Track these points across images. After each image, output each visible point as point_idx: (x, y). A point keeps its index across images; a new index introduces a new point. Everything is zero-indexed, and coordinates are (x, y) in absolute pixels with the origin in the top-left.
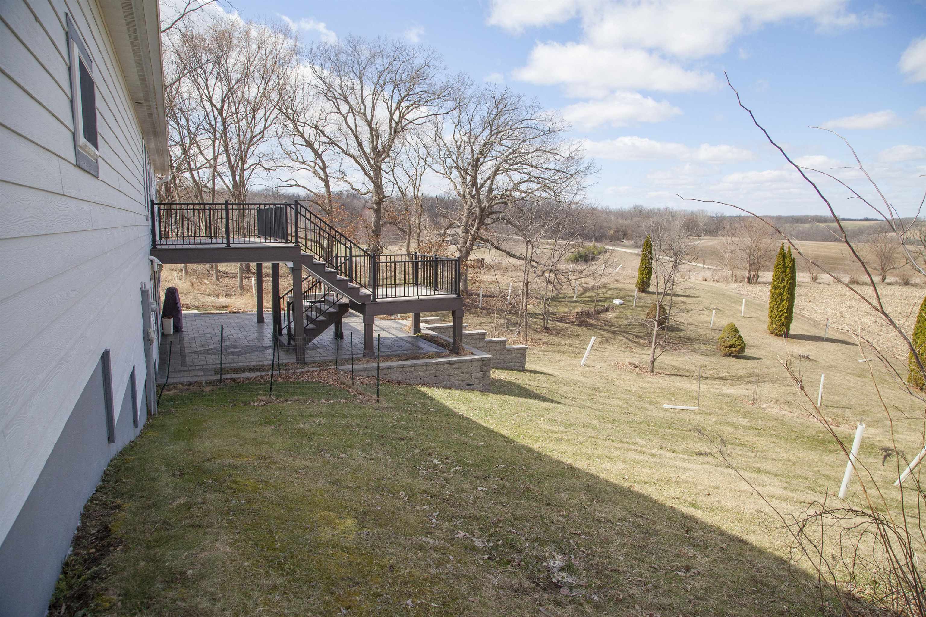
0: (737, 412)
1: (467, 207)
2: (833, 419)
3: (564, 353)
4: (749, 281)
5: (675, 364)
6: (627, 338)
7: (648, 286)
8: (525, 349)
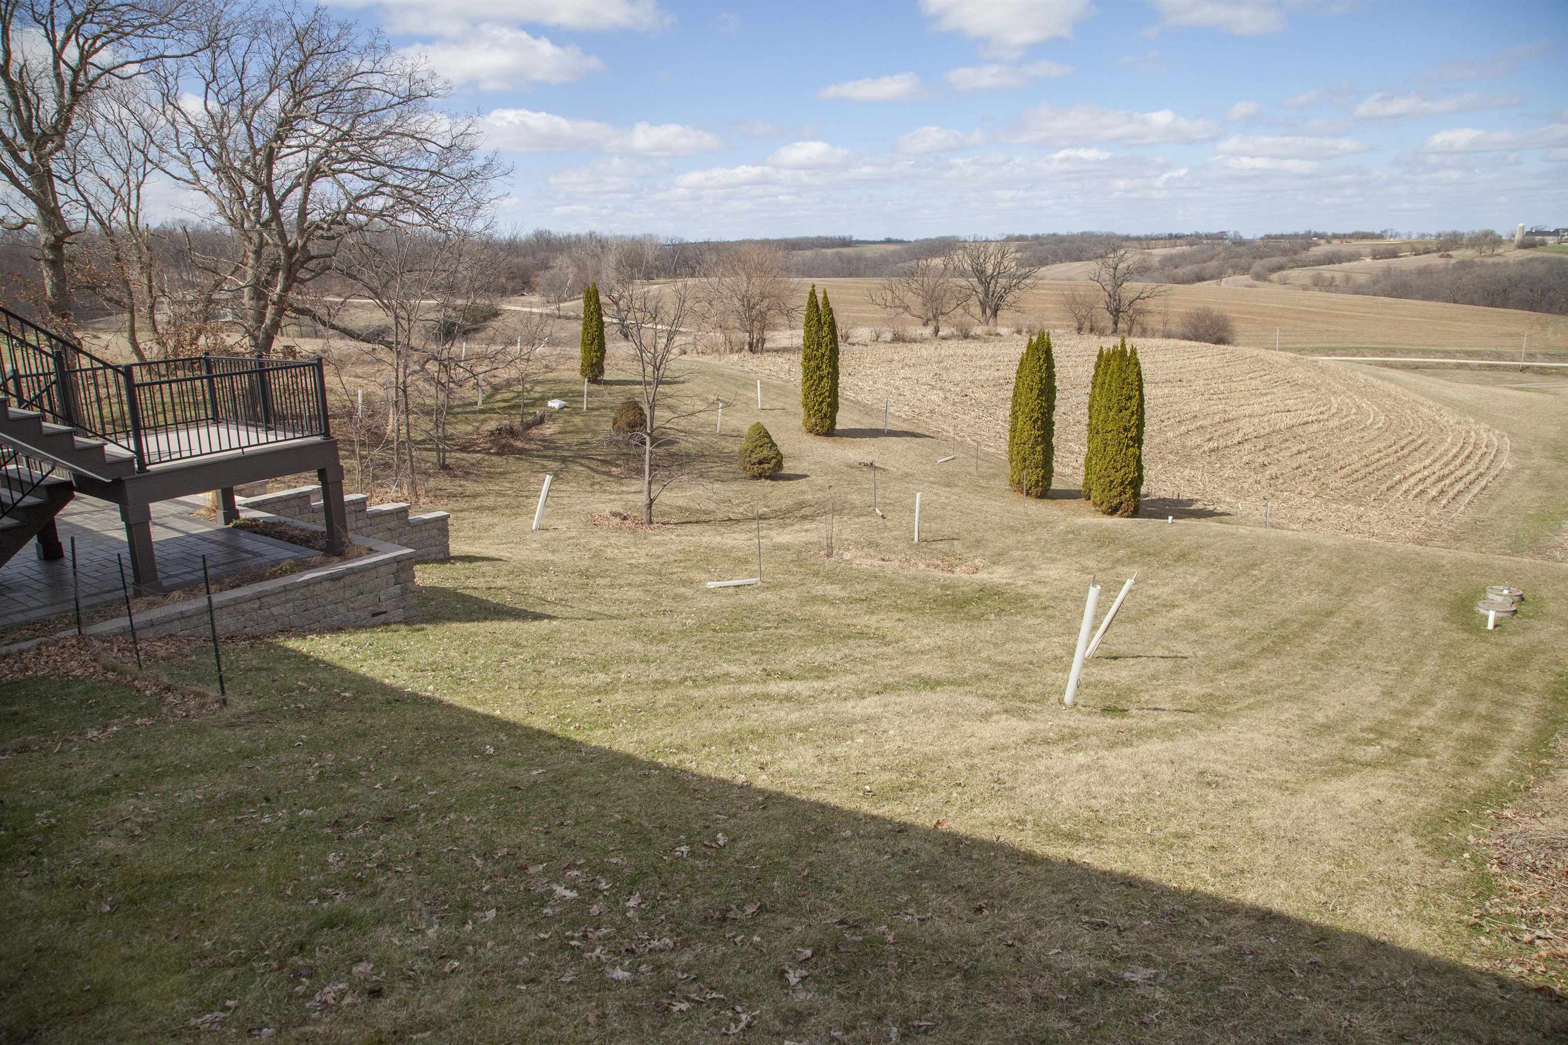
0: (816, 574)
1: (252, 248)
2: (943, 560)
3: (492, 509)
4: (752, 349)
5: (681, 502)
6: (589, 468)
7: (602, 371)
8: (444, 519)
